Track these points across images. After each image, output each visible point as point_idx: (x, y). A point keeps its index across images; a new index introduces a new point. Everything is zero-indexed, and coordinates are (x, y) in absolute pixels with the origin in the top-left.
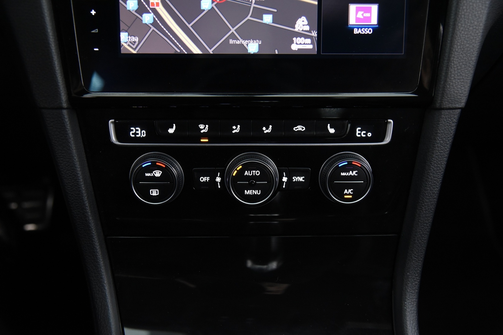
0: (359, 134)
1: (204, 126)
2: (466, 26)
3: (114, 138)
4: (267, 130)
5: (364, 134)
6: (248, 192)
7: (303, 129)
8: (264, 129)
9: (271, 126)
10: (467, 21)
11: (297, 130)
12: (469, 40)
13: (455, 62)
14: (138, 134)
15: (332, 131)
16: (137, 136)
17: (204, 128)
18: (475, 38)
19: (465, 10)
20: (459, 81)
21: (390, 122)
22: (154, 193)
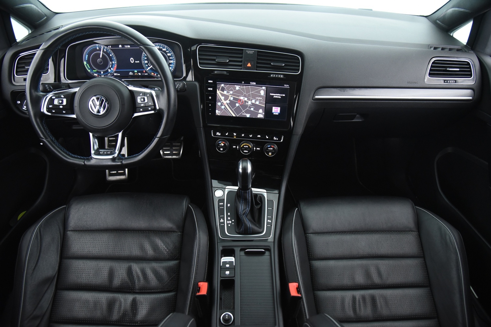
0: (275, 139)
3: (213, 135)
4: (251, 136)
6: (245, 151)
7: (260, 136)
11: (258, 136)
14: (218, 134)
15: (267, 137)
17: (235, 134)
21: (283, 136)
22: (222, 149)
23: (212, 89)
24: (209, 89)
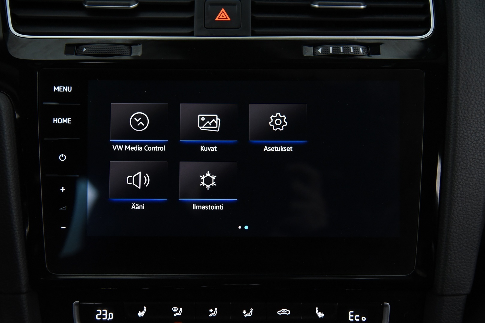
0: (352, 318)
1: (178, 309)
2: (463, 206)
4: (248, 314)
5: (357, 318)
7: (288, 312)
8: (244, 312)
9: (252, 310)
10: (464, 200)
11: (281, 313)
12: (468, 220)
13: (454, 244)
14: (104, 317)
15: (321, 315)
16: (104, 319)
17: (177, 311)
18: (475, 217)
19: (461, 189)
20: (460, 264)
21: (387, 305)
23: (68, 121)
24: (56, 121)
